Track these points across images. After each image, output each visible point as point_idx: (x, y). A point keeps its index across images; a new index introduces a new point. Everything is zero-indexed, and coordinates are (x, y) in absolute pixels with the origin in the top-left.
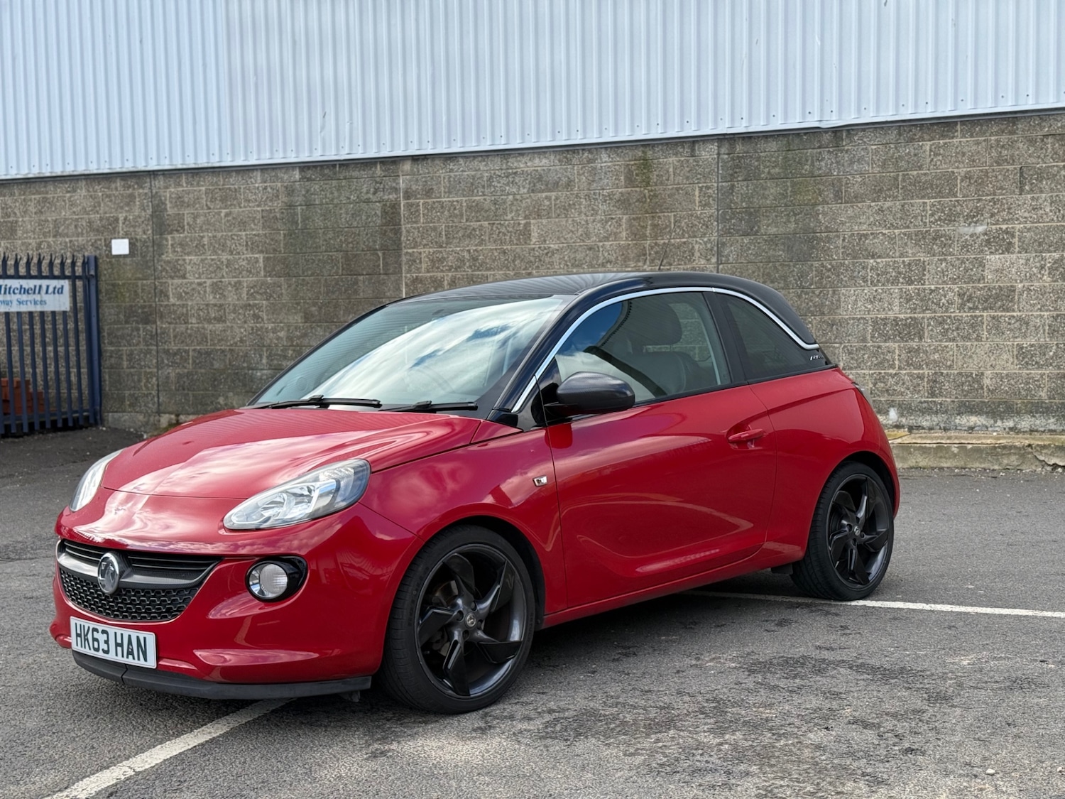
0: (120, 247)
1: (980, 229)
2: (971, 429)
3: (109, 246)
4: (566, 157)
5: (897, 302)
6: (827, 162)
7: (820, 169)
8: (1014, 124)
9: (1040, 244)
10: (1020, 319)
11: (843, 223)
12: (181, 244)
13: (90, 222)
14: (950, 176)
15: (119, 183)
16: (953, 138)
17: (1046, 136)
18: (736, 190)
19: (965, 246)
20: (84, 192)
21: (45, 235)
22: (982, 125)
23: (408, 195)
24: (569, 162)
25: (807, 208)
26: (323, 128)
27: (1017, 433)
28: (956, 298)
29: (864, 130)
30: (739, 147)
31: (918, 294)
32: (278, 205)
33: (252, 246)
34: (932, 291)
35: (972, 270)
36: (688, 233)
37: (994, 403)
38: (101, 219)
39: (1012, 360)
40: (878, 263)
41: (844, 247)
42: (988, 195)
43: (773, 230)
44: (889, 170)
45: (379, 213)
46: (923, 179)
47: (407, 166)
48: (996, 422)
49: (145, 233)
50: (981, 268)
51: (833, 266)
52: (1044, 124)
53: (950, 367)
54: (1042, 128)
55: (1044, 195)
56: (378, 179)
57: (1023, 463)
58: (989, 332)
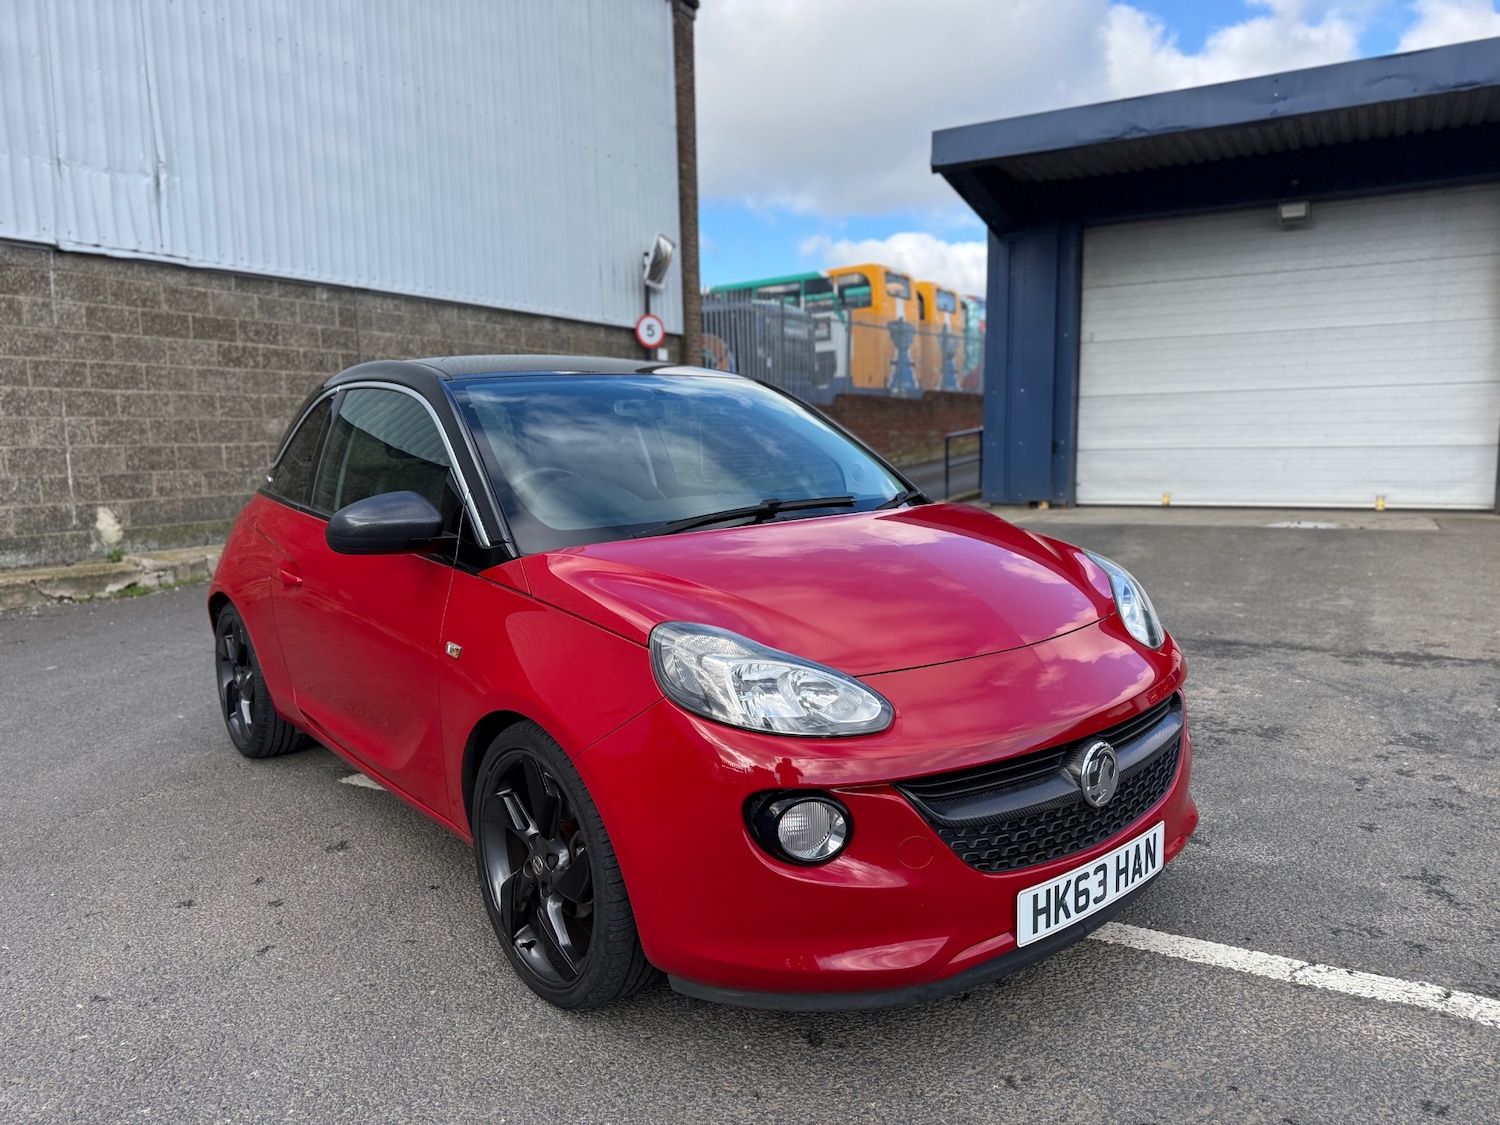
57: (28, 600)
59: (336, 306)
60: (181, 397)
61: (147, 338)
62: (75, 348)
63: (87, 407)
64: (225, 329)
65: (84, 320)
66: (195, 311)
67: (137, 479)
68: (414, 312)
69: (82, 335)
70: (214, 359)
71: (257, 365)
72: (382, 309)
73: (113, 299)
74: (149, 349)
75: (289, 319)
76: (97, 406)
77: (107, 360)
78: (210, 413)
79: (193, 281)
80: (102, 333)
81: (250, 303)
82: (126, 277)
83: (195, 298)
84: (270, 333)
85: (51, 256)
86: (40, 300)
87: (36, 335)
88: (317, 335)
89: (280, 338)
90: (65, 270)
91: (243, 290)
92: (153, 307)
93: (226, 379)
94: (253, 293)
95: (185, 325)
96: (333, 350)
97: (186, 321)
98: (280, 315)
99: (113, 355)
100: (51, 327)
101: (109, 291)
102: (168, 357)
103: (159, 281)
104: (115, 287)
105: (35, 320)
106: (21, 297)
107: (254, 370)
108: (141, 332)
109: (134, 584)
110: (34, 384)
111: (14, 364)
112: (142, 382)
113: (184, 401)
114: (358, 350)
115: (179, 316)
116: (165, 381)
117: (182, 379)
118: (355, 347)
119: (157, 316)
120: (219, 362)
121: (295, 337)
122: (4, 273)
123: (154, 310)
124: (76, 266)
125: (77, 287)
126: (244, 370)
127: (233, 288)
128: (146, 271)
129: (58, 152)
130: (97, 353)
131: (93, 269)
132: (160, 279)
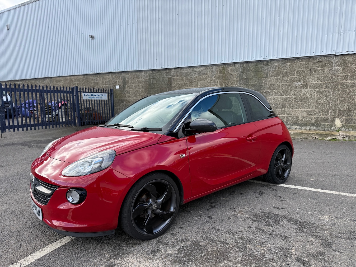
0: (117, 87)
1: (300, 83)
2: (296, 129)
3: (115, 87)
4: (206, 68)
5: (280, 100)
6: (265, 68)
7: (263, 70)
8: (310, 59)
9: (314, 87)
10: (308, 104)
11: (268, 82)
12: (129, 87)
13: (112, 82)
14: (294, 71)
15: (117, 74)
16: (295, 62)
17: (317, 62)
18: (244, 74)
19: (296, 87)
20: (111, 76)
21: (104, 85)
23: (173, 76)
24: (207, 69)
25: (260, 78)
26: (156, 62)
27: (306, 130)
28: (294, 99)
29: (274, 61)
30: (245, 65)
31: (285, 98)
32: (147, 78)
33: (142, 87)
34: (288, 97)
35: (298, 93)
36: (232, 84)
37: (301, 123)
38: (114, 81)
39: (306, 113)
40: (276, 91)
41: (268, 87)
42: (302, 76)
43: (252, 83)
44: (279, 70)
45: (167, 80)
46: (287, 72)
47: (173, 70)
48: (301, 127)
49: (122, 84)
50: (300, 92)
51: (265, 92)
52: (317, 59)
53: (291, 115)
55: (316, 76)
56: (167, 73)
58: (301, 107)
62: (337, 79)
63: (338, 93)
65: (341, 71)
69: (340, 75)
73: (351, 65)
76: (341, 93)
77: (346, 81)
80: (346, 74)
85: (335, 57)
86: (330, 68)
87: (327, 77)
90: (338, 60)
99: (348, 80)
100: (331, 74)
101: (350, 63)
104: (352, 62)
105: (328, 73)
106: (325, 68)
110: (325, 88)
111: (321, 84)
122: (322, 63)
124: (341, 58)
125: (341, 63)
129: (341, 30)
130: (343, 80)
131: (346, 58)
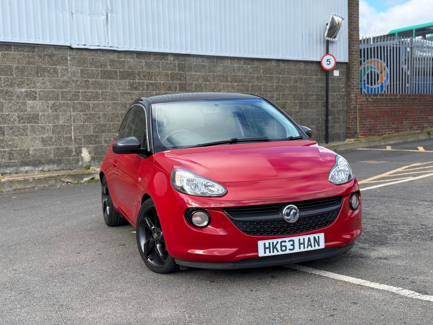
1: (23, 90)
2: (27, 172)
8: (34, 49)
9: (46, 97)
10: (41, 127)
14: (10, 67)
16: (10, 51)
17: (45, 55)
19: (18, 97)
22: (22, 47)
28: (17, 118)
34: (7, 115)
35: (22, 107)
37: (34, 161)
39: (39, 143)
42: (25, 76)
48: (35, 168)
50: (25, 106)
52: (45, 50)
53: (16, 147)
54: (44, 52)
55: (46, 78)
57: (56, 183)
58: (31, 132)
59: (177, 62)
60: (114, 104)
61: (102, 80)
62: (76, 85)
63: (80, 109)
64: (131, 75)
65: (80, 74)
66: (120, 68)
67: (97, 137)
68: (211, 63)
69: (79, 80)
70: (127, 88)
71: (143, 89)
72: (197, 62)
73: (90, 65)
74: (102, 85)
75: (157, 69)
76: (83, 108)
77: (87, 89)
78: (125, 110)
79: (120, 56)
80: (86, 79)
81: (142, 64)
82: (95, 57)
83: (120, 63)
84: (149, 76)
85: (69, 50)
86: (64, 68)
87: (63, 81)
88: (169, 76)
89: (153, 77)
90: (73, 55)
91: (139, 58)
92: (104, 68)
93: (131, 96)
94: (143, 59)
95: (116, 74)
96: (175, 82)
97: (117, 73)
98: (153, 68)
99: (89, 88)
100: (68, 78)
101: (89, 62)
102: (109, 87)
103: (107, 57)
104: (91, 61)
105: (63, 76)
106: (58, 67)
107: (142, 92)
108: (100, 78)
109: (94, 178)
110: (62, 100)
111: (55, 92)
112: (100, 98)
113: (115, 105)
114: (186, 81)
115: (114, 71)
116: (108, 97)
117: (114, 96)
118: (184, 80)
119: (106, 71)
120: (129, 89)
121: (159, 77)
122: (53, 58)
123: (105, 69)
124: (77, 53)
125: (77, 61)
126: (138, 92)
127: (135, 58)
128: (102, 53)
129: (72, 10)
130: (84, 87)
131: (83, 54)
132: (107, 56)
